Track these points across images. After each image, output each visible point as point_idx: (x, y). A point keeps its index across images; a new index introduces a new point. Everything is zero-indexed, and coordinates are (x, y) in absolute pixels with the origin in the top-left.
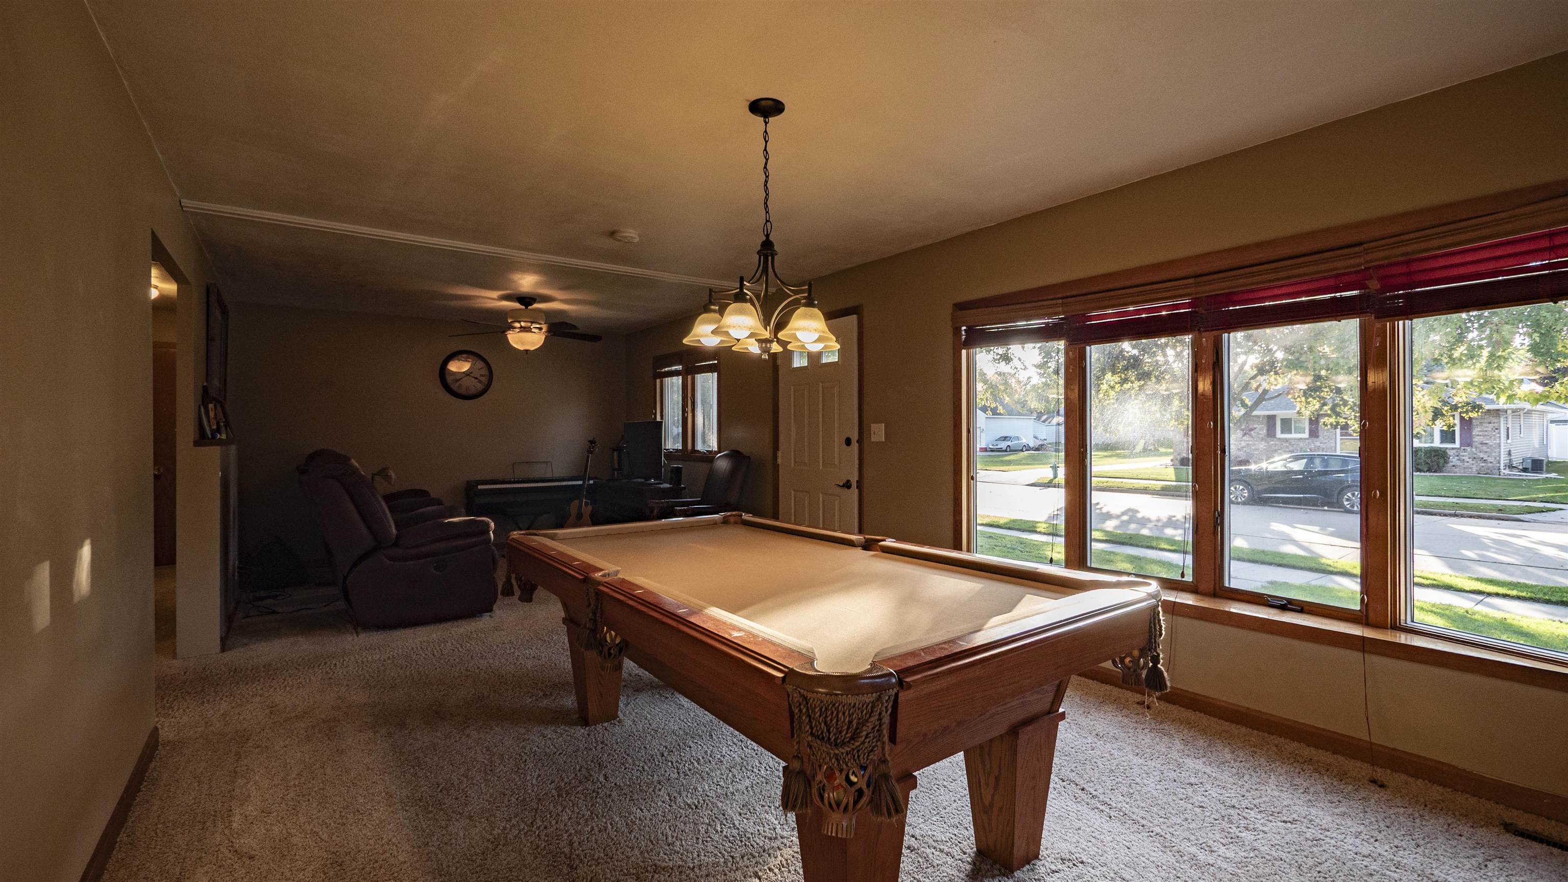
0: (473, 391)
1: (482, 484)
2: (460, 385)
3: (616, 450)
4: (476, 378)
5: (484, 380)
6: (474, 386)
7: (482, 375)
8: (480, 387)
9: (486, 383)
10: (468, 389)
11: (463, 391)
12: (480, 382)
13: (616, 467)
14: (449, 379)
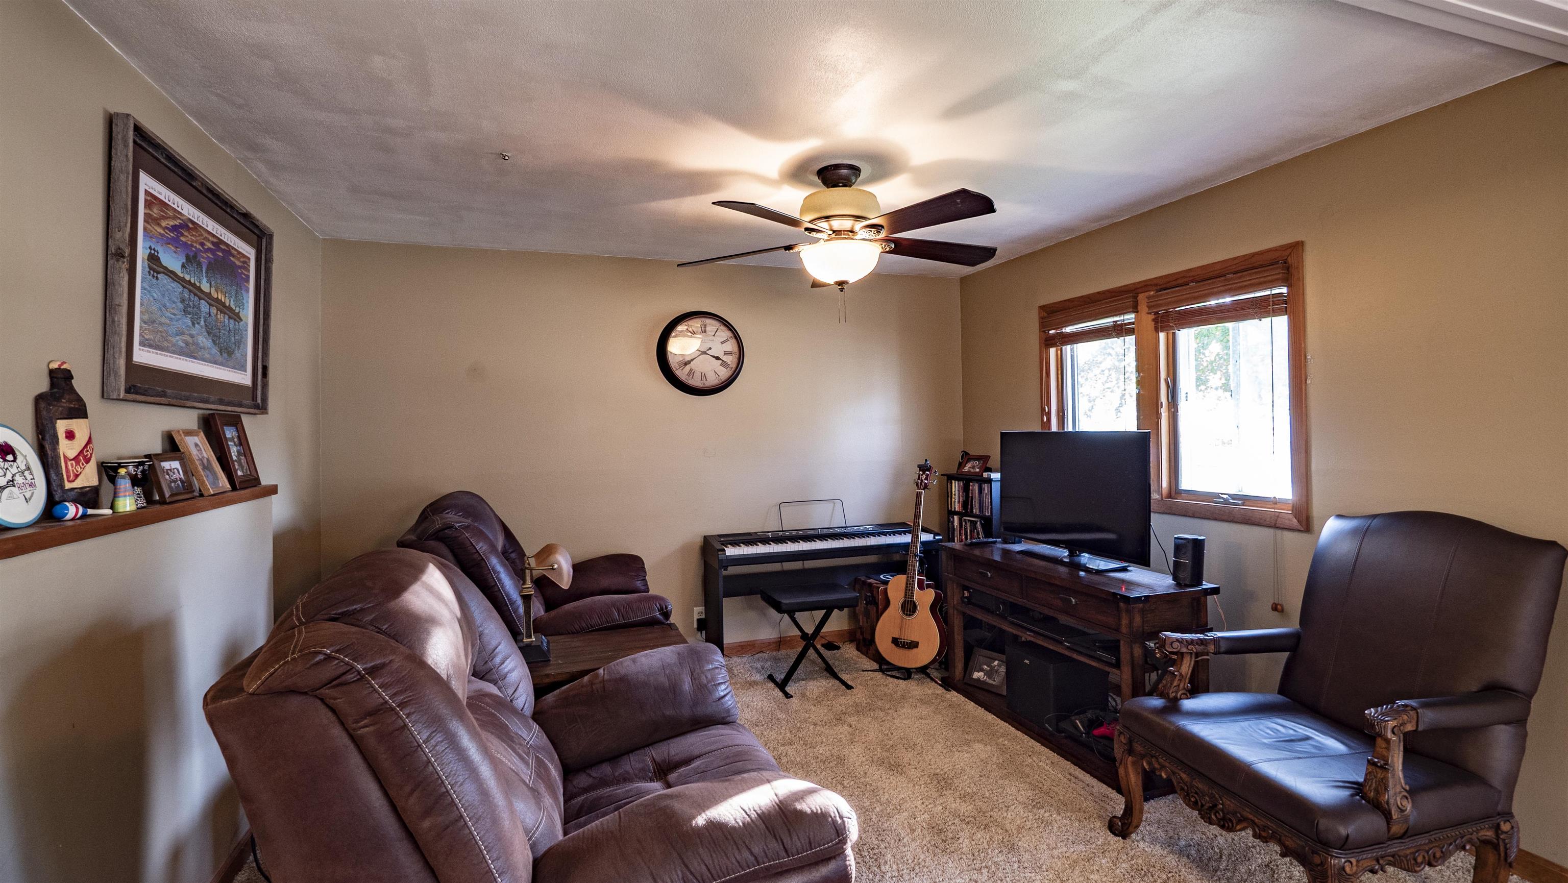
0: (712, 381)
1: (735, 544)
2: (691, 373)
3: (957, 479)
4: (718, 358)
5: (731, 360)
6: (714, 373)
7: (726, 353)
8: (724, 373)
9: (734, 366)
10: (704, 376)
11: (695, 382)
12: (724, 364)
13: (957, 507)
14: (673, 362)
